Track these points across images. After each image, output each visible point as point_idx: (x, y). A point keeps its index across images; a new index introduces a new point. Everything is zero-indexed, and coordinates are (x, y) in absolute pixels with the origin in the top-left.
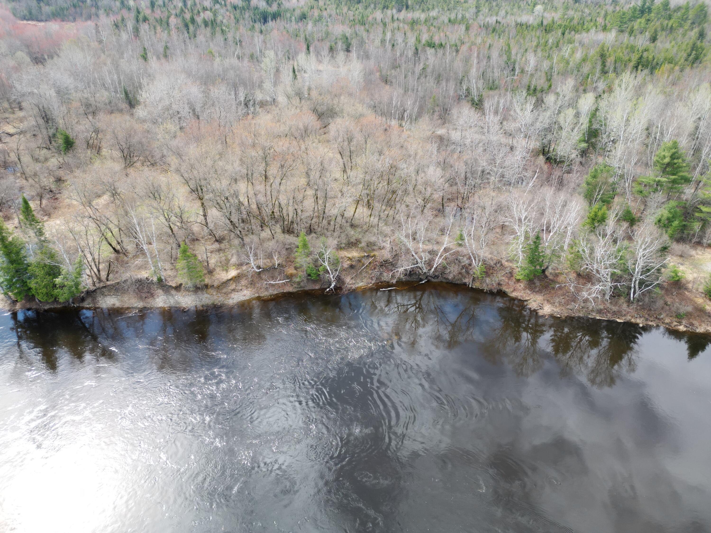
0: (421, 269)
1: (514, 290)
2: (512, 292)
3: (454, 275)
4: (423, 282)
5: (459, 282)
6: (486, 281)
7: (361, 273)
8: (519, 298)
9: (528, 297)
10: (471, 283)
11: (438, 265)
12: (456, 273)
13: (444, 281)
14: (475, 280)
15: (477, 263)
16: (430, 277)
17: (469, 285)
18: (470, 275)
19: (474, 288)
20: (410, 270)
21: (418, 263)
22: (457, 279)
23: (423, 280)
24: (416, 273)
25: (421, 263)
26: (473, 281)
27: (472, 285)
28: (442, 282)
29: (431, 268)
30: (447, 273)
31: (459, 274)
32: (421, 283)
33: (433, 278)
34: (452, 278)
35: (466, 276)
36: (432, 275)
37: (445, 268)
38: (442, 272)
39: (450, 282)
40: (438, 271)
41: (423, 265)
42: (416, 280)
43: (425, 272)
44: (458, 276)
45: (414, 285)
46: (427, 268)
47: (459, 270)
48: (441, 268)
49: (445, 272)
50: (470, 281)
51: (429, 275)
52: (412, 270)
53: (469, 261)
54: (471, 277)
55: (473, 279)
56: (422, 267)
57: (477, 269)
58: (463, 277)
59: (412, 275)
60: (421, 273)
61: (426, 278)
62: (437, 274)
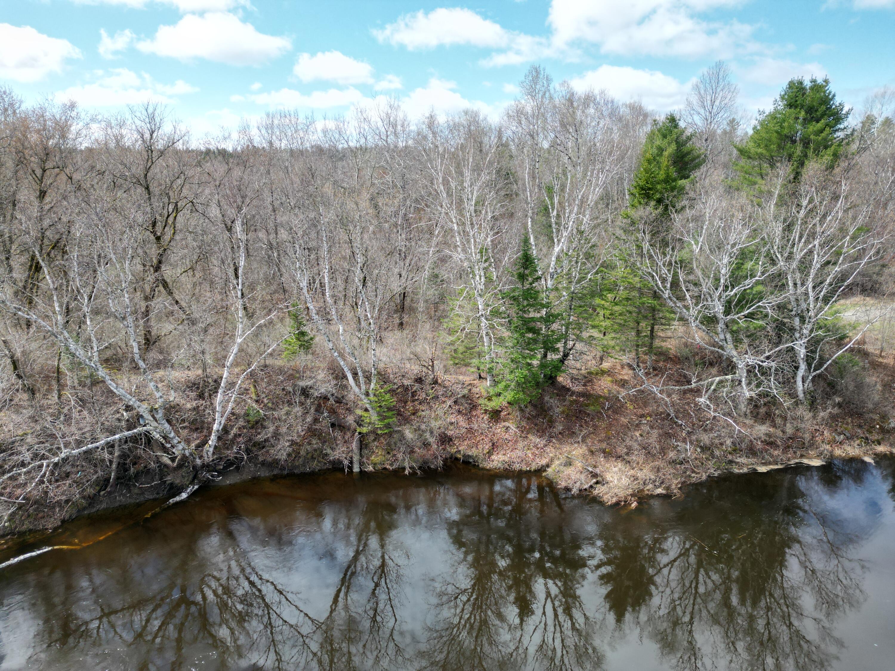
0: (165, 450)
1: (494, 446)
2: (490, 453)
3: (293, 443)
4: (184, 496)
5: (315, 466)
6: (403, 437)
8: (517, 467)
9: (541, 456)
10: (356, 458)
11: (229, 419)
12: (298, 433)
13: (264, 473)
14: (367, 446)
15: (363, 387)
16: (208, 471)
17: (350, 468)
18: (349, 430)
19: (371, 471)
20: (122, 461)
21: (142, 422)
22: (307, 454)
23: (183, 489)
24: (145, 467)
25: (153, 416)
26: (361, 449)
27: (361, 464)
28: (255, 480)
29: (206, 436)
30: (266, 440)
31: (311, 436)
32: (177, 503)
33: (220, 473)
34: (289, 455)
35: (335, 439)
36: (213, 460)
37: (257, 422)
38: (250, 440)
39: (286, 472)
40: (233, 441)
41: (167, 425)
42: (151, 497)
43: (184, 455)
44: (310, 443)
45: (149, 516)
46: (188, 441)
47: (309, 419)
48: (244, 427)
49: (260, 438)
50: (352, 450)
51: (203, 466)
52: (128, 461)
53: (335, 382)
54: (353, 435)
55: (361, 442)
56: (165, 438)
57: (368, 406)
58: (325, 442)
59: (130, 480)
60: (169, 462)
61: (191, 477)
62: (232, 456)
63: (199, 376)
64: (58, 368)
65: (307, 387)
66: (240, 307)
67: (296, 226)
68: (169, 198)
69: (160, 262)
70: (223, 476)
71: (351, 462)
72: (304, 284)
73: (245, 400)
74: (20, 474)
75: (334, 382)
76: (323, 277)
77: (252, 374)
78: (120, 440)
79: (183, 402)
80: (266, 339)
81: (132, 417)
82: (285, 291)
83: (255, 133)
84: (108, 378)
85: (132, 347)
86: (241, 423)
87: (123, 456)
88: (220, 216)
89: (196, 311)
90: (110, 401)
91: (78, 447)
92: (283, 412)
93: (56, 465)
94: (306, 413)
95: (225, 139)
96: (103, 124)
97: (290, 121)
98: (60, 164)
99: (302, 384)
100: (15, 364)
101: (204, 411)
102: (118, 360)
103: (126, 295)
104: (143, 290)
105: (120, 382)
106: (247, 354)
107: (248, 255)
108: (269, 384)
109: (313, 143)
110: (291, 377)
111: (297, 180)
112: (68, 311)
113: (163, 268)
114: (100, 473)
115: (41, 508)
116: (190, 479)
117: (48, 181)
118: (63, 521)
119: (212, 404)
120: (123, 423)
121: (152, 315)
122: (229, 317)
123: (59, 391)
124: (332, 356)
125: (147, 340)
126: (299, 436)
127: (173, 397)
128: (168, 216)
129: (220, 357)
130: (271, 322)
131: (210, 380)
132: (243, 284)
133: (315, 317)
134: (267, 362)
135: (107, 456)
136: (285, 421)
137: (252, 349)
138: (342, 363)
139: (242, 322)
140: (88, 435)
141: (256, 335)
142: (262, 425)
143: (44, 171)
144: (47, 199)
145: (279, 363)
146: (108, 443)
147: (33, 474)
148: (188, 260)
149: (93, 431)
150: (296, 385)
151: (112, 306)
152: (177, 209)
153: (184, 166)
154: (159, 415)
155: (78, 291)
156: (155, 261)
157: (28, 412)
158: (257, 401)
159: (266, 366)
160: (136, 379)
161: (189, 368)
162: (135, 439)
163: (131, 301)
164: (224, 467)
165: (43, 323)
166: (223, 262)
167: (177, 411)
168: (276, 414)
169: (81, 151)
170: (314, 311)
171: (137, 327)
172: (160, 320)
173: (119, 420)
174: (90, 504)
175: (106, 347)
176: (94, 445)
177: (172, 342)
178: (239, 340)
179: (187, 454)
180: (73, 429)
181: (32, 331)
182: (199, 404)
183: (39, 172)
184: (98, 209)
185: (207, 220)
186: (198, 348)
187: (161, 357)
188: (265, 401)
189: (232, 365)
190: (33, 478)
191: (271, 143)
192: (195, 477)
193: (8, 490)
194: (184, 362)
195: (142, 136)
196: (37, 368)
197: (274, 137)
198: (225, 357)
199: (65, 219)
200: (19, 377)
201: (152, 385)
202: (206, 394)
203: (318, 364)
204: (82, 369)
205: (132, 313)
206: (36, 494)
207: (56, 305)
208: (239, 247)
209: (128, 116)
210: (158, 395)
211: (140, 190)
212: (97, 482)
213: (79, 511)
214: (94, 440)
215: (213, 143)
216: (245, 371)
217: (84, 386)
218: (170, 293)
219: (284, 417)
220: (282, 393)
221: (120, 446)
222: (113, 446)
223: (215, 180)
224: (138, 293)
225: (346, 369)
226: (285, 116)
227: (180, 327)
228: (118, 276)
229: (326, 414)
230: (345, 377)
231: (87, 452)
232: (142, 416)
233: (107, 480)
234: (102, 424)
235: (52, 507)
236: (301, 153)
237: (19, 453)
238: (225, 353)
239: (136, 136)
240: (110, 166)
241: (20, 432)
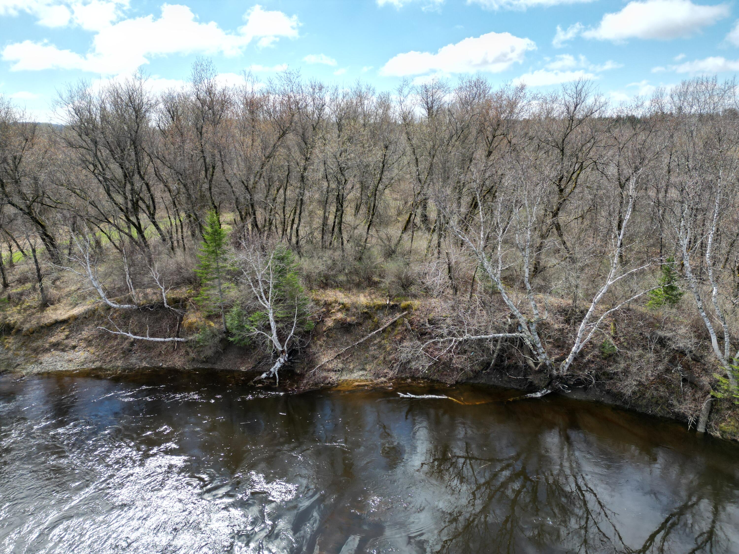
0: (532, 356)
3: (640, 384)
4: (539, 395)
5: (658, 411)
7: (365, 346)
10: (703, 419)
11: (586, 346)
12: (647, 376)
13: (607, 400)
14: (718, 411)
15: (728, 353)
16: (561, 383)
17: (695, 426)
18: (701, 389)
19: (717, 438)
20: (501, 354)
21: (519, 329)
22: (652, 398)
23: (539, 389)
24: (516, 363)
25: (528, 327)
26: (710, 412)
27: (708, 426)
28: (598, 403)
29: (565, 354)
30: (616, 374)
31: (659, 383)
32: (532, 398)
33: (570, 387)
34: (634, 393)
35: (685, 394)
36: (566, 375)
37: (610, 356)
38: (601, 368)
39: (628, 407)
40: (586, 365)
41: (537, 337)
42: (515, 387)
43: (545, 364)
44: (656, 389)
45: (511, 400)
46: (550, 354)
47: (661, 367)
48: (598, 356)
49: (611, 369)
50: (700, 410)
51: (558, 377)
52: (505, 355)
53: (696, 340)
54: (705, 396)
55: (712, 405)
56: (534, 346)
57: (728, 373)
58: (673, 393)
59: (503, 368)
60: (533, 365)
61: (547, 382)
62: (582, 377)
63: (569, 304)
64: (474, 277)
65: (665, 337)
66: (617, 255)
67: (689, 187)
68: (577, 158)
69: (558, 209)
70: (572, 390)
71: (697, 421)
72: (685, 242)
73: (603, 334)
74: (439, 342)
75: (694, 340)
76: (707, 238)
77: (614, 314)
78: (503, 338)
79: (552, 322)
80: (635, 286)
81: (514, 324)
82: (662, 246)
83: (666, 99)
84: (503, 291)
85: (524, 272)
86: (596, 352)
87: (502, 350)
88: (617, 174)
89: (578, 252)
90: (501, 308)
91: (475, 335)
92: (637, 354)
93: (460, 342)
94: (659, 361)
95: (637, 107)
96: (541, 100)
97: (707, 87)
98: (505, 132)
99: (660, 333)
100: (449, 268)
101: (568, 334)
102: (513, 280)
103: (529, 233)
104: (541, 230)
105: (510, 296)
106: (614, 295)
107: (634, 210)
108: (628, 325)
109: (727, 108)
110: (651, 325)
111: (701, 144)
112: (488, 239)
113: (560, 213)
114: (485, 357)
115: (446, 368)
116: (546, 384)
117: (494, 145)
118: (457, 382)
119: (575, 330)
120: (507, 327)
121: (544, 250)
122: (605, 261)
123: (471, 293)
124: (699, 315)
125: (536, 268)
126: (648, 379)
127: (546, 316)
128: (574, 173)
129: (590, 293)
130: (643, 272)
131: (577, 310)
132: (624, 235)
133: (690, 275)
134: (631, 306)
135: (492, 346)
136: (637, 362)
137: (619, 292)
138: (708, 324)
139: (615, 268)
140: (482, 328)
141: (625, 281)
142: (614, 359)
143: (494, 137)
144: (492, 158)
145: (642, 309)
146: (494, 338)
147: (446, 344)
148: (580, 210)
149: (486, 326)
150: (654, 333)
151: (518, 238)
152: (581, 168)
153: (596, 132)
154: (533, 328)
155: (498, 226)
156: (555, 208)
157: (451, 303)
158: (614, 338)
159: (629, 310)
160: (522, 296)
161: (562, 297)
162: (512, 340)
163: (531, 237)
164: (574, 383)
165: (472, 245)
166: (610, 215)
167: (546, 328)
168: (629, 353)
169: (521, 122)
170: (689, 269)
171: (531, 257)
172: (548, 255)
173: (505, 323)
174: (475, 377)
175: (507, 269)
176: (486, 336)
177: (554, 274)
178: (610, 283)
179: (548, 364)
180: (475, 321)
181: (463, 249)
182: (565, 328)
183: (490, 138)
184: (524, 166)
185: (604, 177)
186: (574, 283)
187: (543, 284)
188: (622, 339)
189: (598, 302)
190: (445, 347)
191: (680, 109)
192: (549, 384)
193: (431, 350)
194: (560, 291)
195: (568, 109)
196: (461, 274)
197: (685, 104)
198: (594, 294)
199: (500, 173)
200: (450, 278)
201: (532, 303)
202: (572, 321)
203: (681, 318)
204: (488, 281)
205: (531, 246)
206: (445, 359)
207: (482, 233)
208: (628, 202)
209: (560, 93)
210: (535, 312)
211: (557, 151)
212: (482, 363)
213: (467, 379)
214: (486, 333)
215: (626, 111)
216: (609, 309)
217: (487, 293)
218: (561, 235)
219: (636, 359)
220: (639, 337)
221: (501, 342)
222: (497, 341)
223: (619, 143)
224: (537, 232)
225: (711, 331)
226: (702, 83)
227: (563, 263)
228: (527, 217)
229: (679, 368)
230: (708, 338)
231: (481, 340)
232: (520, 325)
233: (489, 364)
234: (493, 323)
235: (453, 370)
236: (711, 117)
237: (441, 328)
238: (595, 291)
239: (563, 108)
240: (539, 134)
241: (444, 315)
